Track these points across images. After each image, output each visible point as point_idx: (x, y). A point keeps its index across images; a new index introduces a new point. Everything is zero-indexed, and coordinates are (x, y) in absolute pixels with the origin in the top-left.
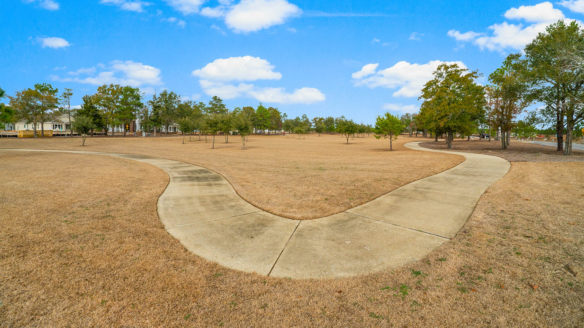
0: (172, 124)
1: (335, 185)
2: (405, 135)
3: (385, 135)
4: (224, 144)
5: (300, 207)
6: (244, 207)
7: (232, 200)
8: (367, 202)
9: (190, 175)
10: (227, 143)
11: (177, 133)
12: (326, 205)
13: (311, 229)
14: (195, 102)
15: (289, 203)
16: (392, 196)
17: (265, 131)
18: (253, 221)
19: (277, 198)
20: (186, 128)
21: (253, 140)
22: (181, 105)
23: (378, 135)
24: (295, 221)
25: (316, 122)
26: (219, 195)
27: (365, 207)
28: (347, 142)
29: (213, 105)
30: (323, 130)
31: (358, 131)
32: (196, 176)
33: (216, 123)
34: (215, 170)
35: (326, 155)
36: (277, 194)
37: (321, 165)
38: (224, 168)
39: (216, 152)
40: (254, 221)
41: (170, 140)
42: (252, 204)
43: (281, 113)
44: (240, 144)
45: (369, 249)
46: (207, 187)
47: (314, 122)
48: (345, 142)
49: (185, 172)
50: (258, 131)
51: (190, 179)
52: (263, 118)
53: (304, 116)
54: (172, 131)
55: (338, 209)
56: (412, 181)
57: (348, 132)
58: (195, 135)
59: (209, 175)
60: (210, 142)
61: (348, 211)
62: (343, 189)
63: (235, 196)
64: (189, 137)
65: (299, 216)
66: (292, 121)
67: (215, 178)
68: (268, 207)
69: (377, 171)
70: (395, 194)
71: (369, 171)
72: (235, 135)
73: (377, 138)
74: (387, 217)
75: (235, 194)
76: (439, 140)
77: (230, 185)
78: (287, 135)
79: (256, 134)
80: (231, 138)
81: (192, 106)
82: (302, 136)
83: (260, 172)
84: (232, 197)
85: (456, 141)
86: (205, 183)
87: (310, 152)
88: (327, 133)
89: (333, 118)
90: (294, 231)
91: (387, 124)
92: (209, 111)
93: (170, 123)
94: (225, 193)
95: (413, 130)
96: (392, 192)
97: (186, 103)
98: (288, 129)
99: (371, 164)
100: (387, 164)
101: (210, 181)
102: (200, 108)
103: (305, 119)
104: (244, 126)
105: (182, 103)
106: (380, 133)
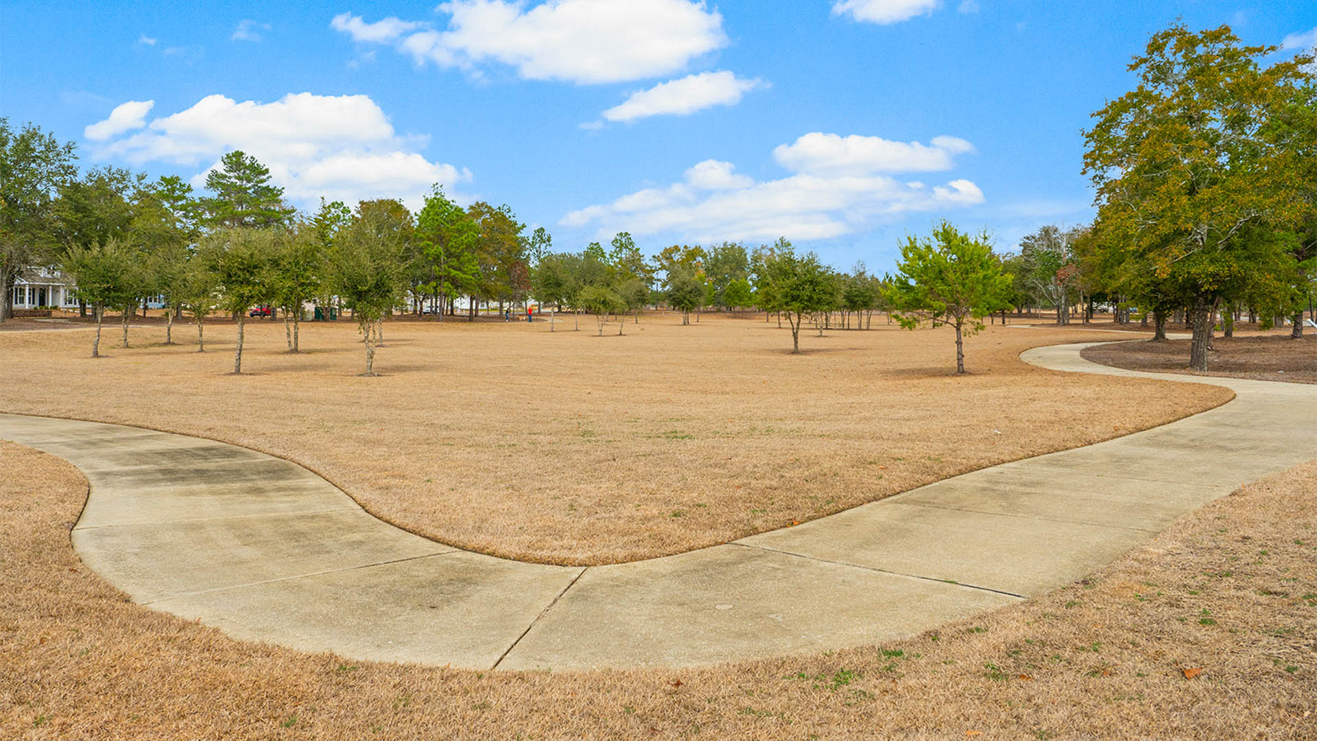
0: (32, 275)
1: (715, 477)
2: (1042, 317)
3: (937, 315)
4: (281, 358)
5: (588, 534)
6: (397, 544)
7: (352, 528)
8: (810, 519)
9: (167, 464)
10: (295, 351)
11: (54, 313)
12: (675, 529)
13: (617, 585)
14: (141, 178)
15: (550, 527)
16: (898, 505)
17: (457, 303)
18: (431, 574)
19: (509, 513)
20: (108, 289)
21: (409, 342)
22: (76, 187)
23: (908, 314)
24: (570, 569)
25: (671, 267)
26: (302, 518)
27: (802, 532)
28: (792, 347)
29: (228, 189)
30: (702, 300)
31: (843, 302)
32: (192, 467)
33: (252, 268)
34: (266, 447)
35: (702, 392)
36: (510, 503)
37: (676, 424)
38: (302, 439)
39: (255, 388)
40: (437, 575)
41: (26, 343)
42: (425, 537)
43: (524, 226)
44: (350, 355)
45: (783, 618)
46: (250, 497)
47: (663, 267)
48: (783, 347)
49: (140, 457)
50: (426, 306)
51: (171, 476)
52: (447, 250)
53: (624, 241)
54: (27, 306)
55: (709, 536)
56: (986, 462)
57: (796, 305)
58: (144, 320)
59: (244, 464)
60: (215, 351)
61: (743, 541)
62: (739, 487)
63: (358, 517)
64: (118, 329)
65: (581, 556)
66: (568, 261)
67: (274, 472)
68: (481, 540)
69: (875, 437)
70: (913, 500)
71: (847, 437)
72: (324, 319)
73: (904, 325)
74: (859, 554)
75: (358, 512)
76: (1170, 336)
77: (336, 490)
78: (549, 319)
79: (419, 316)
80: (312, 335)
81: (127, 196)
82: (613, 326)
83: (447, 449)
84: (351, 520)
85: (1241, 339)
86: (238, 485)
87: (642, 384)
88: (719, 311)
89: (741, 251)
90: (566, 590)
91: (941, 272)
92: (208, 216)
93: (24, 267)
94: (322, 509)
95: (1072, 296)
96: (902, 495)
97: (101, 179)
98: (552, 294)
99: (866, 419)
100: (922, 418)
101: (252, 480)
102: (166, 205)
103: (625, 254)
104: (371, 281)
105: (81, 178)
106: (915, 304)
